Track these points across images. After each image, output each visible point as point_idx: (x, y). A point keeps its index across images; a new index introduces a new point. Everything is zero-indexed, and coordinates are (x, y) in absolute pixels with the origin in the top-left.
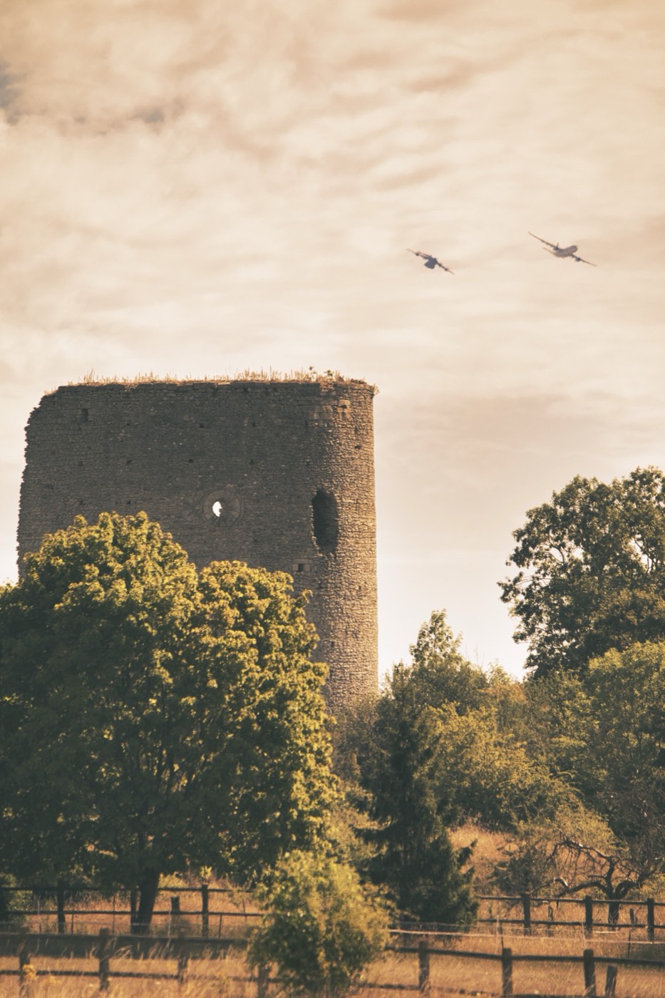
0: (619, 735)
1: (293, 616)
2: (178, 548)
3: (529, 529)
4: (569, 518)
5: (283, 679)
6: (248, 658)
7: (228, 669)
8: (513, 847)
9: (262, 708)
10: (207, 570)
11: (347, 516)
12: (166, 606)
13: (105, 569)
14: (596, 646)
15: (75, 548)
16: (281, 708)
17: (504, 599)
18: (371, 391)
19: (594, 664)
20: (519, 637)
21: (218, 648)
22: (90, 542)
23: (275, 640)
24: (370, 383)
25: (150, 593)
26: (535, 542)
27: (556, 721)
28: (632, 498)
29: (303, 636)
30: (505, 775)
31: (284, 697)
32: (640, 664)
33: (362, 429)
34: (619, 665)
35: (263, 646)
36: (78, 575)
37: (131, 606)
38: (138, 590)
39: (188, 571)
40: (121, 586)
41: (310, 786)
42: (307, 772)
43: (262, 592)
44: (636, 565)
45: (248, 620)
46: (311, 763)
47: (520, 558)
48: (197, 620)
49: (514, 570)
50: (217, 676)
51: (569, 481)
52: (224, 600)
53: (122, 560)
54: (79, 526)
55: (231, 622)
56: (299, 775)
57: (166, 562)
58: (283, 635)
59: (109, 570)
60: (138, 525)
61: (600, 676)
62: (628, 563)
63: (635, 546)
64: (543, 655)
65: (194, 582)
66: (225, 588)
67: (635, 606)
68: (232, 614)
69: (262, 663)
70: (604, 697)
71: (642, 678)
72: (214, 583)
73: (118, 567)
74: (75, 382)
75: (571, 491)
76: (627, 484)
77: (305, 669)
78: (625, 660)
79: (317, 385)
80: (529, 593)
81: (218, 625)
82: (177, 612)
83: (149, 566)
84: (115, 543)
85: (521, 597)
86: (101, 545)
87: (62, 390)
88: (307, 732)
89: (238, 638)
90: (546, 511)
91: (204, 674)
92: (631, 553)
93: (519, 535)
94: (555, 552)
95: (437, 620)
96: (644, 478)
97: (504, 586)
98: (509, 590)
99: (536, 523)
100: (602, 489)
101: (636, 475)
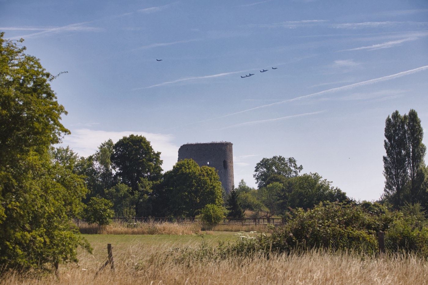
0: (272, 197)
1: (215, 174)
2: (197, 164)
3: (257, 167)
4: (263, 165)
5: (214, 184)
6: (209, 181)
7: (205, 183)
8: (254, 213)
9: (211, 189)
10: (201, 167)
11: (229, 164)
12: (195, 173)
13: (185, 168)
14: (268, 183)
15: (181, 164)
16: (214, 189)
17: (254, 177)
18: (232, 144)
19: (268, 186)
20: (256, 183)
21: (203, 179)
22: (183, 163)
23: (213, 178)
24: (232, 143)
25: (192, 171)
26: (258, 168)
27: (262, 195)
28: (273, 161)
29: (217, 177)
30: (253, 202)
31: (214, 187)
32: (275, 186)
33: (231, 150)
34: (272, 186)
35: (211, 179)
36: (181, 168)
37: (189, 173)
38: (191, 170)
39: (199, 168)
40: (188, 170)
42: (218, 199)
43: (210, 170)
44: (274, 171)
45: (208, 175)
46: (219, 197)
47: (256, 171)
48: (200, 175)
49: (255, 173)
50: (203, 184)
51: (262, 159)
52: (204, 172)
53: (188, 166)
54: (181, 161)
55: (206, 175)
56: (217, 199)
57: (195, 166)
58: (214, 177)
59: (186, 168)
60: (191, 160)
61: (269, 188)
62: (273, 171)
63: (274, 168)
64: (260, 185)
65: (199, 169)
66: (204, 170)
67: (274, 177)
68: (205, 174)
69: (211, 182)
70: (269, 191)
71: (275, 188)
72: (203, 169)
73: (187, 167)
74: (186, 144)
75: (263, 160)
76: (272, 159)
77: (218, 183)
78: (273, 185)
79: (223, 143)
80: (257, 176)
81: (204, 176)
82: (197, 174)
83: (192, 167)
84: (187, 163)
85: (256, 177)
86: (185, 164)
87: (184, 145)
88: (218, 193)
89: (206, 178)
90: (259, 164)
91: (201, 184)
92: (273, 169)
93: (256, 168)
94: (261, 170)
95: (242, 181)
96: (275, 158)
97: (254, 175)
98: (254, 176)
99: (258, 165)
100: (268, 159)
101: (273, 157)
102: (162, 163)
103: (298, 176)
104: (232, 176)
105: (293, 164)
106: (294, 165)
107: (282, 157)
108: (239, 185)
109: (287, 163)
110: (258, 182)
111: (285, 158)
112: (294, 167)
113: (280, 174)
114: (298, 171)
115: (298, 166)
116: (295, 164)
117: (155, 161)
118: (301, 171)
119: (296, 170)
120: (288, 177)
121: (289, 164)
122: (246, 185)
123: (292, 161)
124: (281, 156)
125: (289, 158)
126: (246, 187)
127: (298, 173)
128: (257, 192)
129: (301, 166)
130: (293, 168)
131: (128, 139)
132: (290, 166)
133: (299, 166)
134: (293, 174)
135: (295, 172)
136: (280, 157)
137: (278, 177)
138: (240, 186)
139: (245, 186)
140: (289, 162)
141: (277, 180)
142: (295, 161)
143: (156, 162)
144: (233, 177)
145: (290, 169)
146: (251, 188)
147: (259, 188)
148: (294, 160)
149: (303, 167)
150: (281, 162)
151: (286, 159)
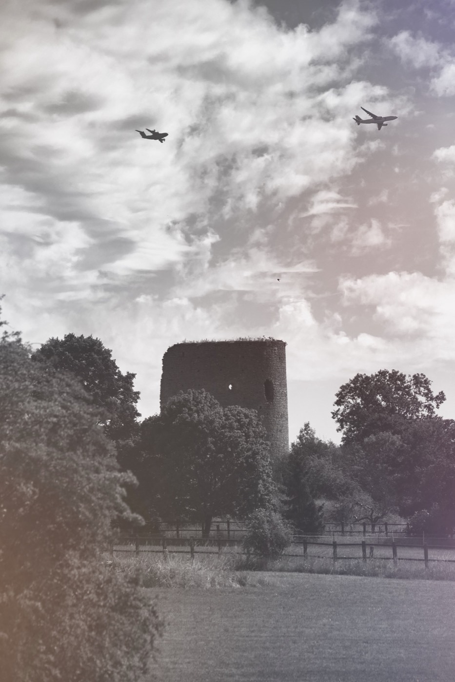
0: (375, 465)
1: (257, 425)
2: (216, 402)
3: (340, 393)
4: (356, 388)
5: (254, 447)
6: (241, 440)
7: (235, 444)
8: (338, 505)
10: (226, 409)
11: (277, 388)
12: (212, 422)
13: (190, 409)
14: (366, 433)
16: (254, 458)
17: (333, 418)
18: (285, 344)
19: (366, 440)
20: (338, 430)
22: (185, 399)
23: (252, 433)
24: (284, 341)
25: (206, 417)
26: (343, 398)
27: (352, 460)
28: (378, 381)
29: (261, 432)
30: (334, 480)
31: (255, 454)
32: (382, 440)
33: (282, 358)
34: (374, 440)
35: (247, 436)
36: (181, 412)
37: (199, 422)
38: (202, 416)
39: (221, 410)
40: (196, 415)
41: (265, 485)
42: (264, 480)
43: (246, 416)
44: (380, 404)
45: (241, 427)
46: (265, 477)
47: (338, 403)
48: (223, 427)
49: (336, 408)
50: (231, 447)
51: (355, 375)
52: (233, 419)
53: (196, 406)
54: (181, 394)
55: (235, 427)
56: (261, 481)
57: (213, 406)
58: (254, 432)
60: (202, 393)
61: (368, 444)
62: (377, 405)
63: (379, 397)
64: (347, 437)
65: (222, 413)
66: (233, 415)
67: (380, 419)
68: (235, 424)
69: (247, 442)
70: (369, 452)
71: (383, 445)
72: (229, 414)
73: (194, 409)
75: (356, 379)
76: (376, 375)
77: (262, 443)
78: (377, 439)
79: (265, 342)
80: (342, 415)
83: (206, 408)
84: (193, 400)
85: (339, 416)
86: (189, 401)
90: (347, 386)
91: (226, 446)
92: (378, 400)
93: (337, 395)
94: (350, 400)
95: (307, 426)
96: (383, 373)
97: (333, 413)
98: (335, 414)
99: (343, 390)
100: (367, 378)
101: (380, 372)
102: (138, 398)
103: (434, 415)
104: (284, 416)
105: (422, 389)
106: (426, 391)
107: (399, 374)
108: (298, 434)
109: (409, 387)
110: (342, 427)
111: (405, 376)
112: (426, 395)
113: (392, 410)
114: (434, 404)
115: (435, 394)
116: (429, 390)
117: (122, 393)
118: (441, 406)
119: (430, 402)
120: (411, 418)
121: (413, 390)
122: (315, 436)
123: (421, 382)
124: (396, 370)
125: (414, 376)
126: (316, 442)
127: (435, 410)
128: (340, 453)
129: (442, 392)
130: (422, 399)
131: (62, 344)
132: (415, 393)
133: (438, 394)
134: (423, 413)
135: (429, 408)
136: (395, 373)
137: (390, 418)
138: (300, 438)
139: (313, 439)
140: (414, 384)
141: (387, 427)
142: (427, 382)
143: (124, 395)
144: (287, 419)
145: (417, 399)
146: (327, 442)
147: (344, 445)
148: (425, 381)
149: (446, 397)
150: (396, 384)
151: (407, 379)
